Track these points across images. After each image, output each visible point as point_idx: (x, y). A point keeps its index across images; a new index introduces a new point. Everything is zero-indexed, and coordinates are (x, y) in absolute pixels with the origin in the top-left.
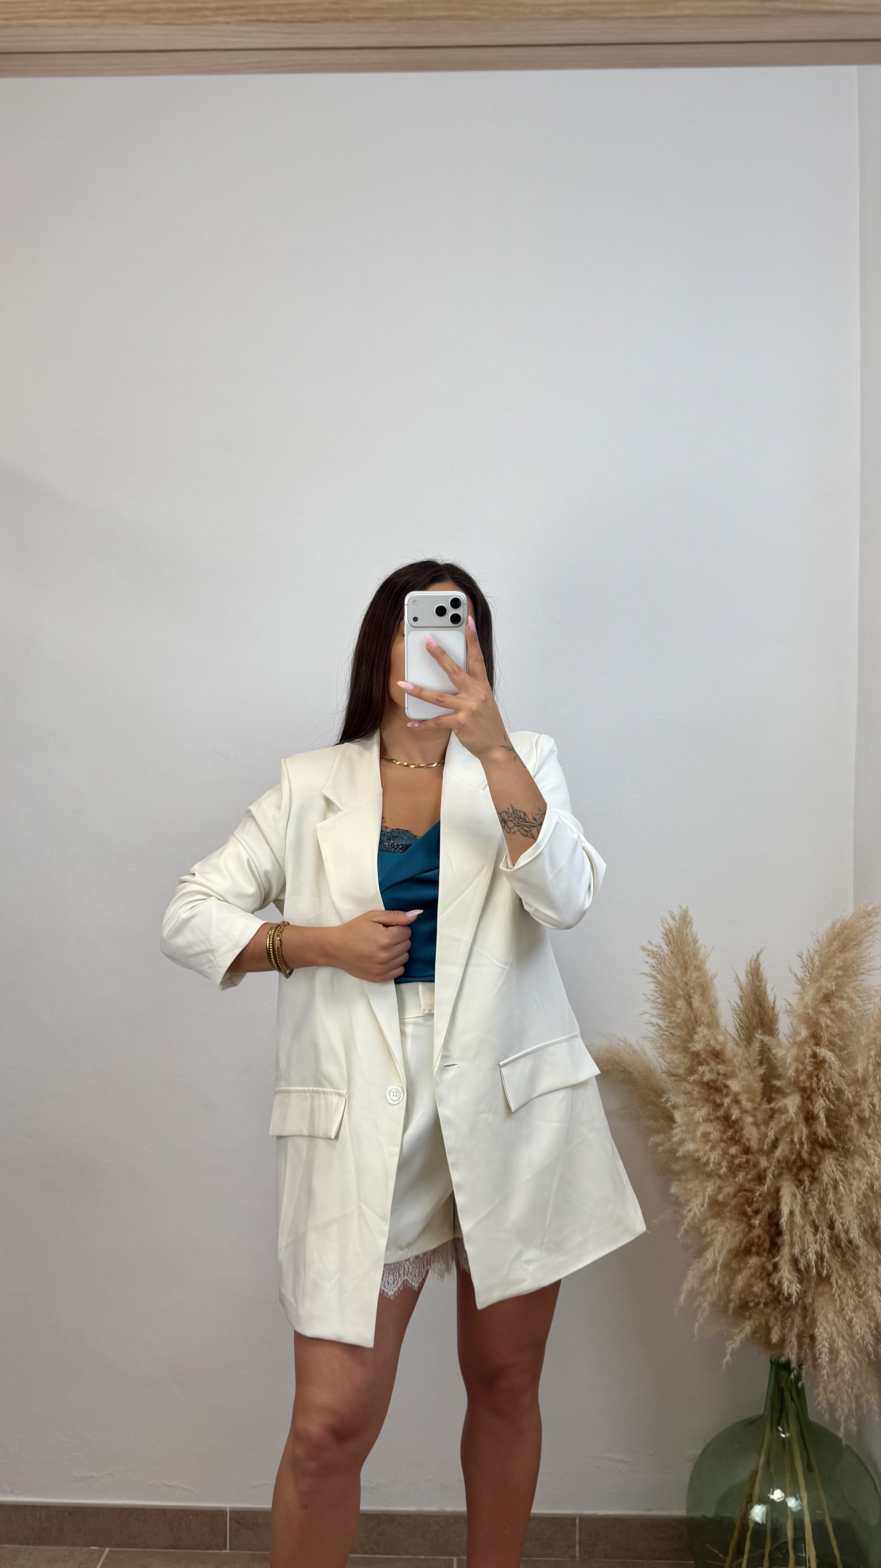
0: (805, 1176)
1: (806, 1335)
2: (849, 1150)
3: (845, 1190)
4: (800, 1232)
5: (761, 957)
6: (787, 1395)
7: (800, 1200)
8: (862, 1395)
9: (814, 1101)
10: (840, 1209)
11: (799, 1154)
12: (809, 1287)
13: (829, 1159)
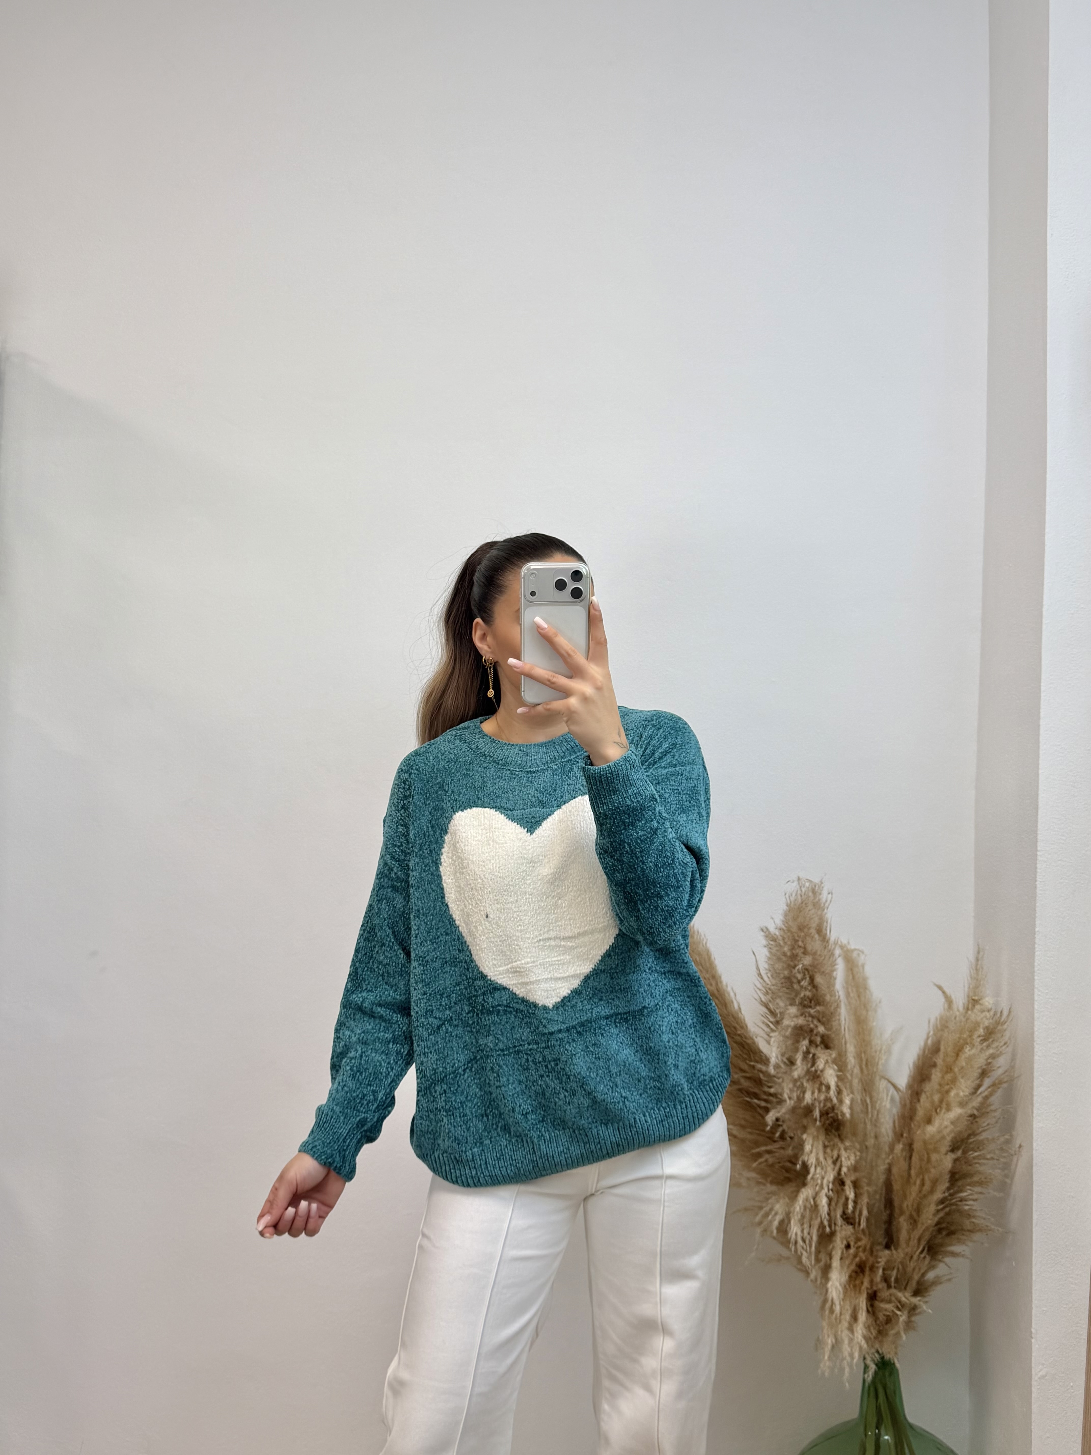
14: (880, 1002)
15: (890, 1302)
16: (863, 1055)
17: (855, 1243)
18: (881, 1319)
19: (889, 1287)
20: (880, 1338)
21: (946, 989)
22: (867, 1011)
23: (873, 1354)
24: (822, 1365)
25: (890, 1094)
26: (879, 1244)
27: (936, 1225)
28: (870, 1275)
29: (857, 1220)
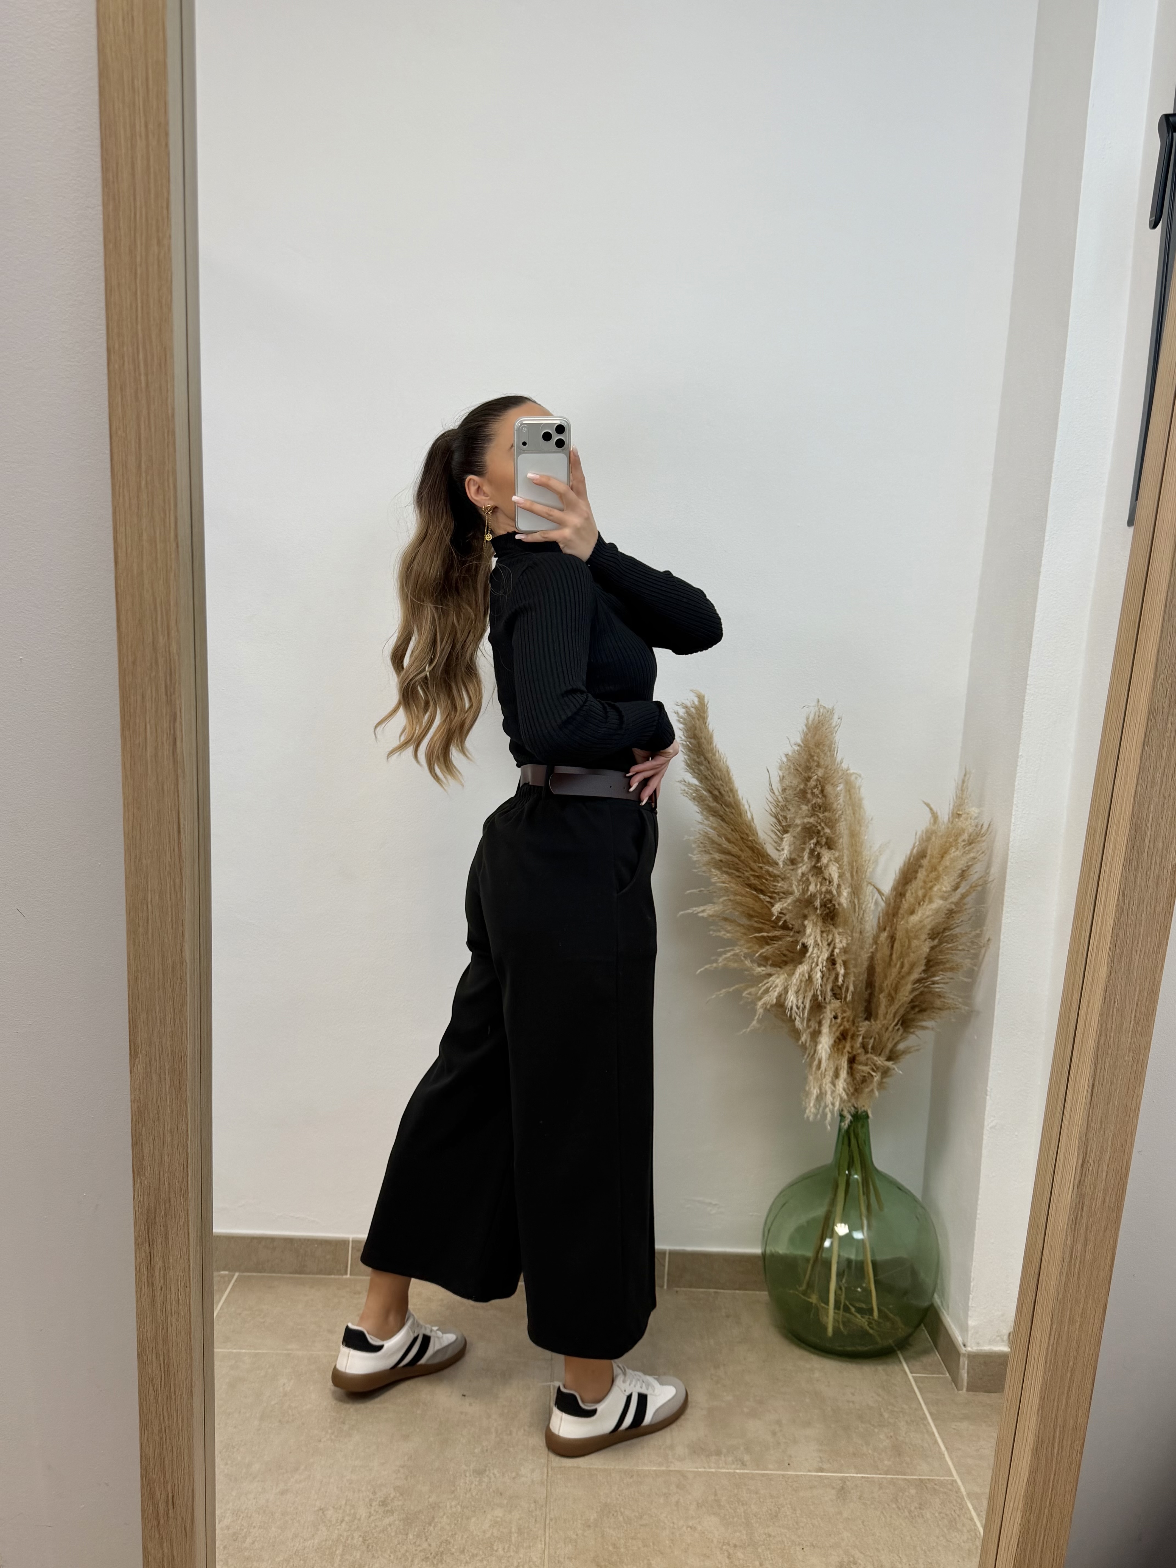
14: (872, 819)
15: (866, 1065)
16: (855, 864)
17: (842, 1014)
18: (858, 1079)
19: (866, 1052)
20: (856, 1094)
21: (932, 806)
22: (860, 826)
23: (850, 1107)
24: (807, 1111)
25: (875, 898)
26: (862, 1017)
27: (910, 1003)
28: (851, 1042)
29: (843, 996)
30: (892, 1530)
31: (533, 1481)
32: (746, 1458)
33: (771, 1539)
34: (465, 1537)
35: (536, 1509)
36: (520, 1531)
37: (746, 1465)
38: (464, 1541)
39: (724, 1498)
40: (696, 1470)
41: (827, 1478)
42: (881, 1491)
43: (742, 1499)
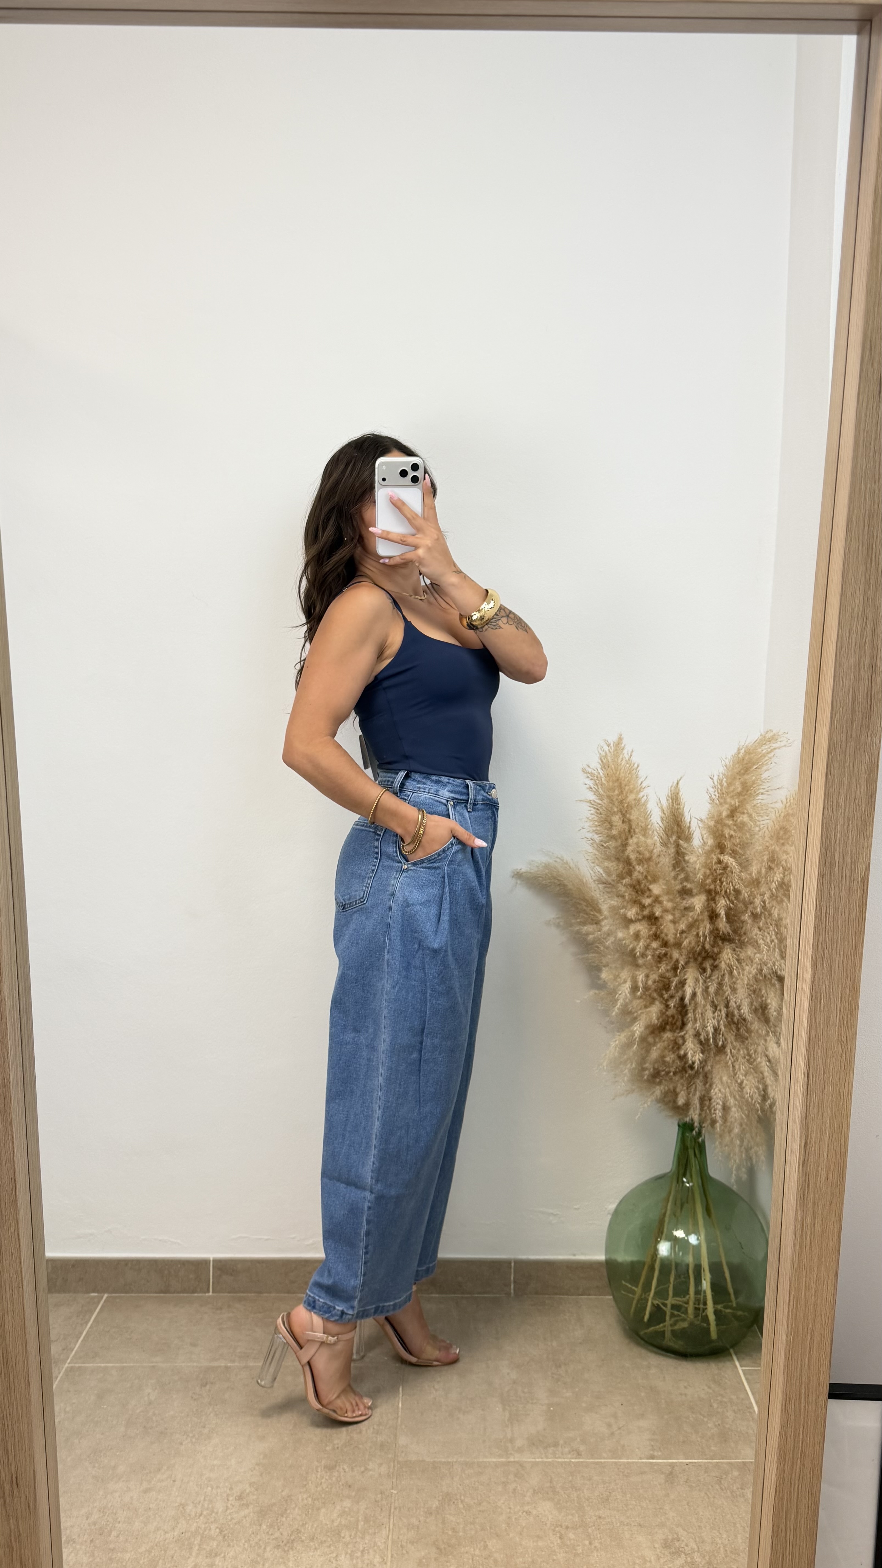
0: (708, 965)
1: (706, 1098)
2: (744, 943)
3: (739, 973)
4: (702, 1010)
5: (680, 783)
6: (691, 1152)
7: (702, 984)
8: (751, 1148)
9: (717, 903)
10: (734, 990)
11: (703, 947)
12: (709, 1057)
13: (727, 949)
30: (715, 1509)
31: (380, 1474)
32: (582, 1448)
33: (601, 1520)
34: (315, 1526)
35: (382, 1500)
36: (366, 1520)
37: (581, 1455)
38: (314, 1530)
39: (560, 1485)
40: (534, 1460)
41: (657, 1464)
42: (706, 1475)
43: (576, 1485)
